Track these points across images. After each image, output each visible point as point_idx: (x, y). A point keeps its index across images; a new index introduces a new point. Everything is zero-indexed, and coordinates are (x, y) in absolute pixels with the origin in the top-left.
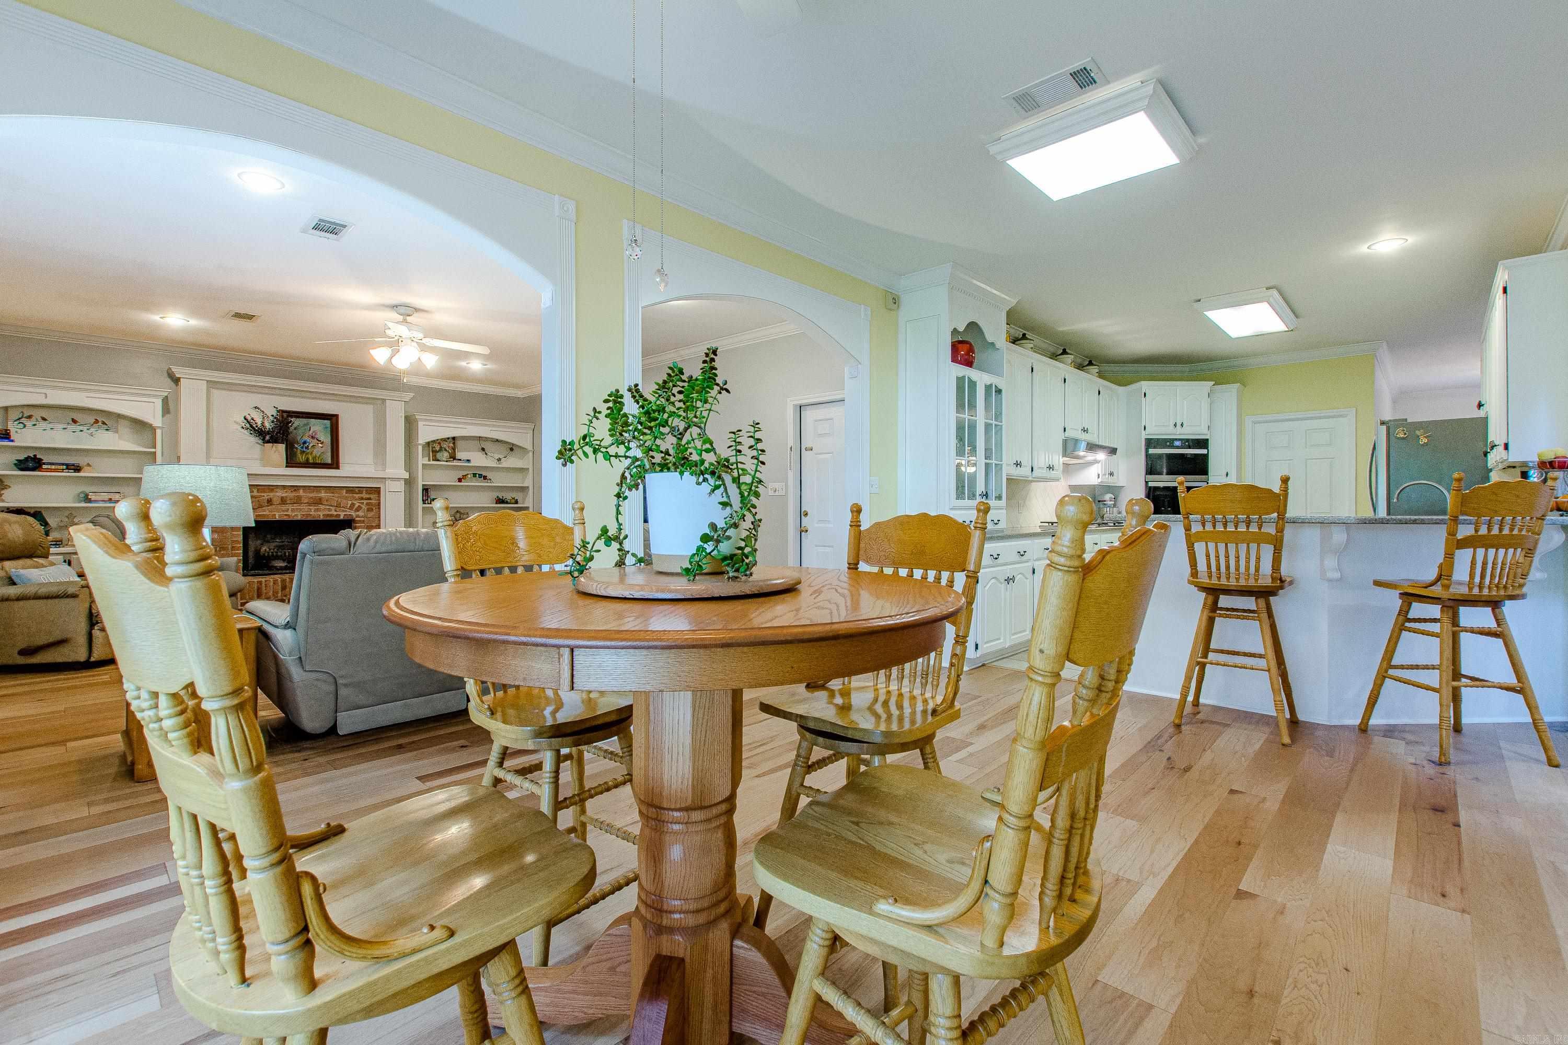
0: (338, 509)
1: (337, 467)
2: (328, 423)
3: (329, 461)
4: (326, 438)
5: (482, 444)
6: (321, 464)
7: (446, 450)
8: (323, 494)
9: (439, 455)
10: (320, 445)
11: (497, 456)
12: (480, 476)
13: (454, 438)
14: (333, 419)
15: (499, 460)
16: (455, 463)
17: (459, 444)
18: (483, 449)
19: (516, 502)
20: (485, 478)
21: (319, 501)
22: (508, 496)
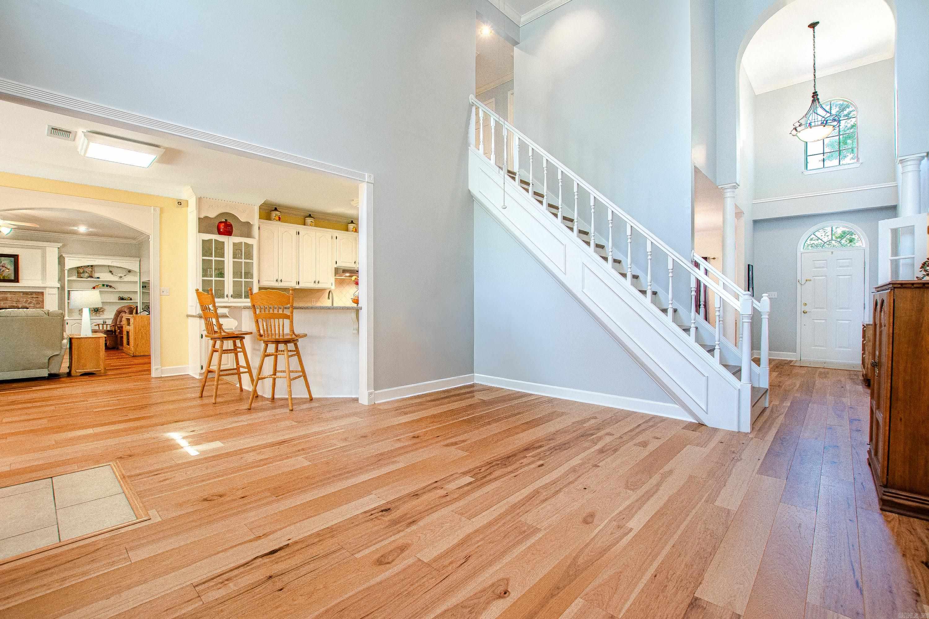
0: (18, 303)
1: (18, 281)
2: (12, 259)
3: (13, 278)
4: (12, 268)
5: (111, 270)
6: (7, 280)
7: (87, 272)
8: (9, 295)
9: (82, 275)
10: (7, 270)
11: (120, 275)
12: (107, 286)
13: (92, 266)
14: (15, 258)
15: (121, 277)
16: (92, 279)
17: (96, 269)
18: (111, 272)
19: (131, 299)
20: (111, 287)
21: (6, 299)
22: (125, 296)
